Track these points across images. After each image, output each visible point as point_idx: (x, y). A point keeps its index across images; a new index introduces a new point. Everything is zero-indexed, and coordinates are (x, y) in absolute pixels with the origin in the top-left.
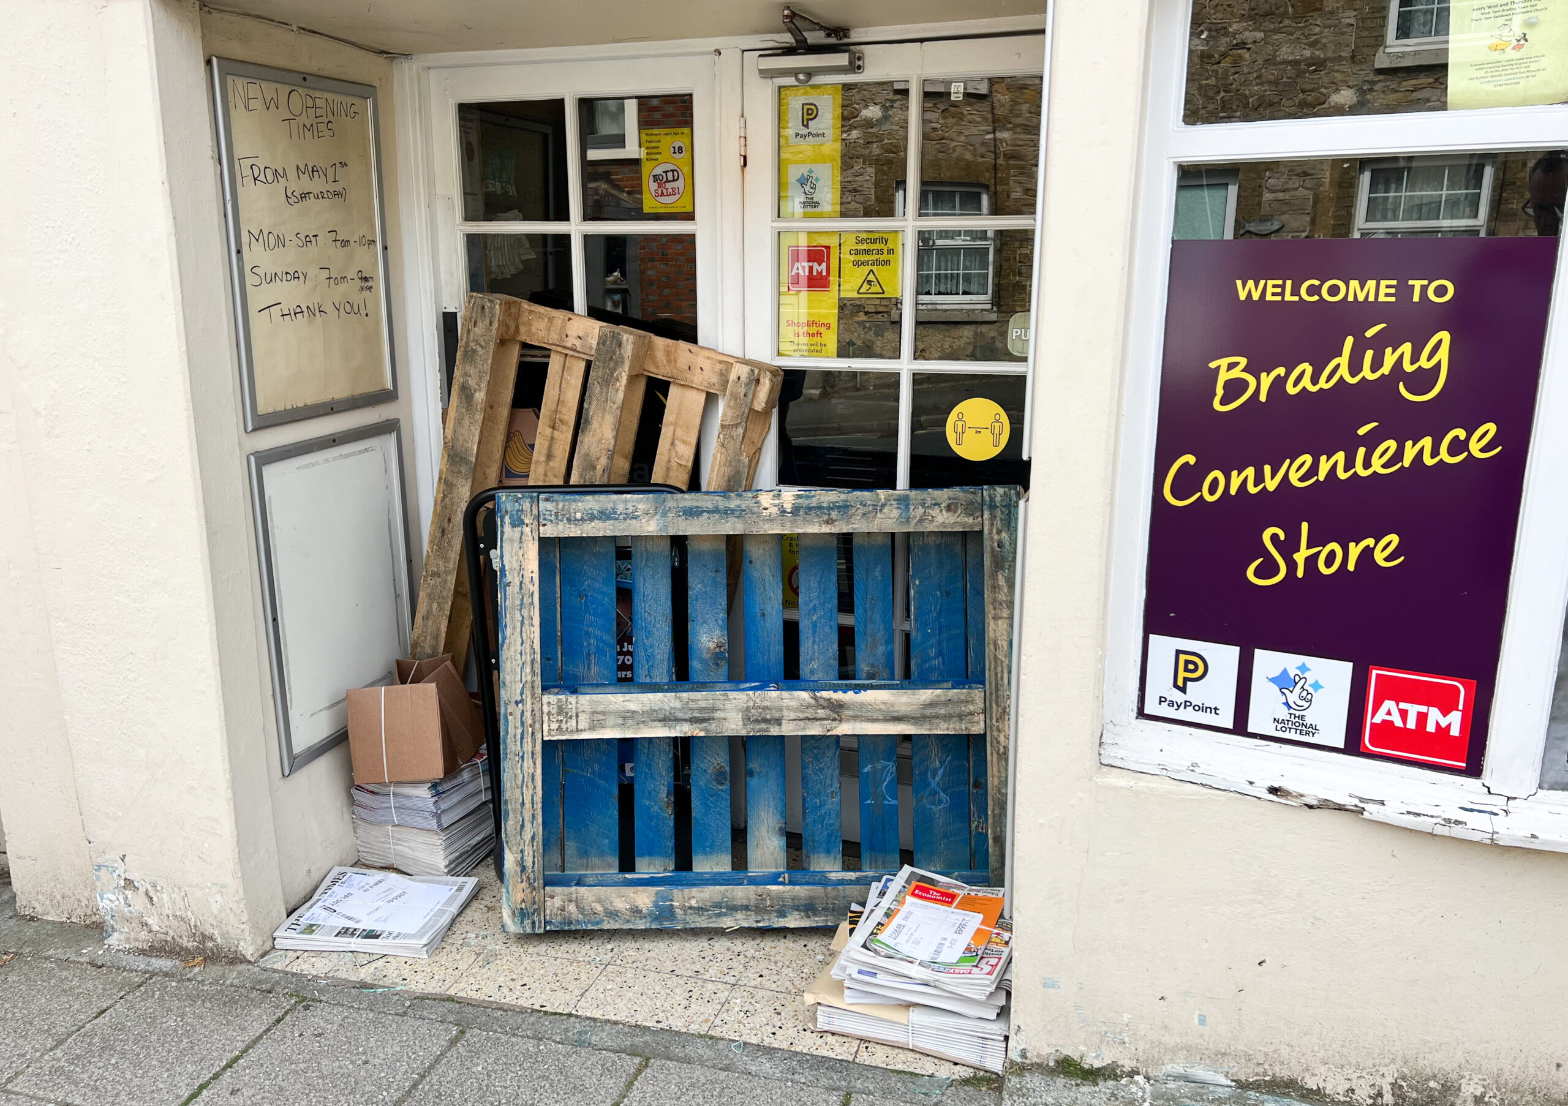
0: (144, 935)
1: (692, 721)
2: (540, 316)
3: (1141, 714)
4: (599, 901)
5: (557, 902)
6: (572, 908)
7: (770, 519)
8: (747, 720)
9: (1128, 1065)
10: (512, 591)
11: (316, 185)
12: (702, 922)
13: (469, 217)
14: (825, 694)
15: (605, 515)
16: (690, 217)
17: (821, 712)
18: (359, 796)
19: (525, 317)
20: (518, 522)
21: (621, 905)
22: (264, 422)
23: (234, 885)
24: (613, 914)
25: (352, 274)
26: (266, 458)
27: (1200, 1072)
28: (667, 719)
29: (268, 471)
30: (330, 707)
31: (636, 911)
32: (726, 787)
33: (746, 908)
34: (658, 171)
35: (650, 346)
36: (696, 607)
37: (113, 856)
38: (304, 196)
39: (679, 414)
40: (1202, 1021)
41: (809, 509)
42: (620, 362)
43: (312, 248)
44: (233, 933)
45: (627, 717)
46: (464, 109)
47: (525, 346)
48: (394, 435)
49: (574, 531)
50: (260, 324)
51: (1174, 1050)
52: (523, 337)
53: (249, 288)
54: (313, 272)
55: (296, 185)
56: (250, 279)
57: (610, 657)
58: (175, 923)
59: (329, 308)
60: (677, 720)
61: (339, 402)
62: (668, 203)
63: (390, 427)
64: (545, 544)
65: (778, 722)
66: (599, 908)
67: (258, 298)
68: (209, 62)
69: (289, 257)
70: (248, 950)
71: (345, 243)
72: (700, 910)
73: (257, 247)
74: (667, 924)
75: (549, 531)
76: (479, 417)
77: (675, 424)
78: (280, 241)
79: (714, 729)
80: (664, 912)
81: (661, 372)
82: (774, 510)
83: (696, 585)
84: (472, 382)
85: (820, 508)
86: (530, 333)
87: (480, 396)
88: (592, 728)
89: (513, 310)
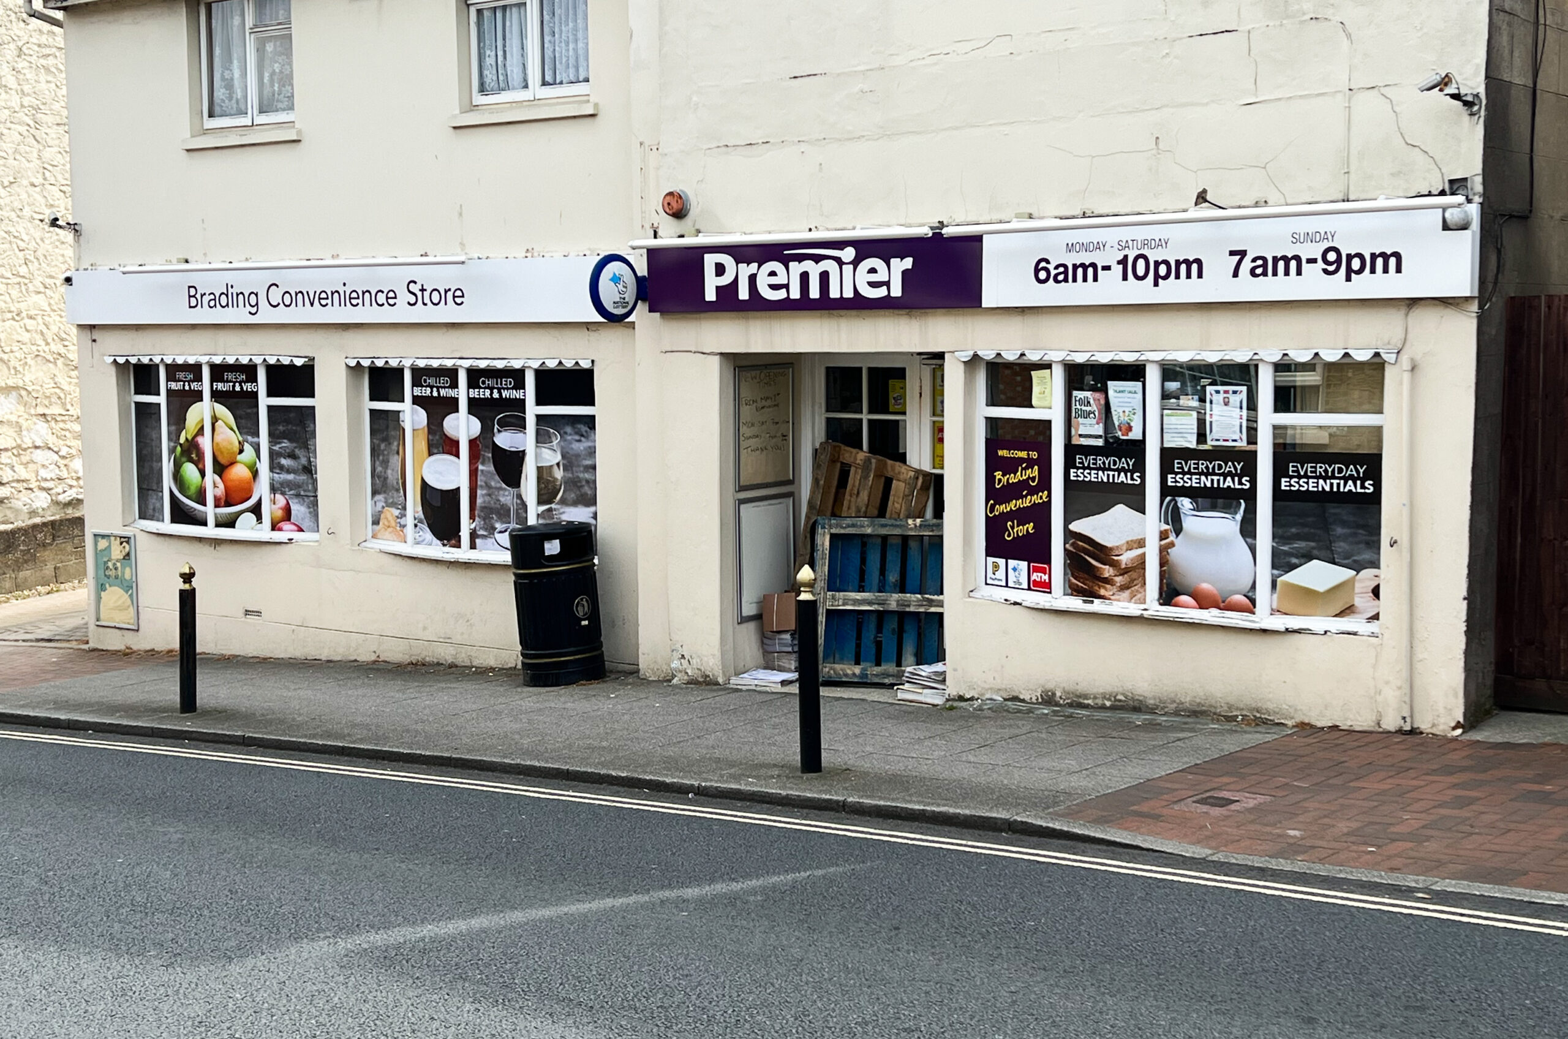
0: (686, 677)
1: (879, 604)
2: (847, 451)
3: (986, 584)
4: (842, 670)
5: (827, 670)
6: (832, 672)
7: (911, 529)
8: (898, 605)
9: (976, 697)
10: (820, 553)
11: (768, 403)
12: (876, 680)
13: (827, 411)
14: (927, 596)
15: (853, 526)
16: (904, 413)
17: (925, 603)
18: (766, 641)
19: (842, 452)
20: (823, 527)
21: (849, 672)
22: (742, 489)
23: (718, 654)
24: (846, 675)
25: (779, 434)
26: (742, 502)
27: (995, 697)
28: (870, 603)
29: (742, 506)
30: (757, 603)
31: (854, 674)
32: (896, 636)
33: (893, 676)
34: (895, 396)
35: (886, 464)
36: (889, 565)
37: (678, 646)
38: (763, 408)
39: (896, 492)
40: (994, 678)
41: (925, 526)
42: (871, 470)
43: (764, 427)
44: (716, 674)
45: (856, 602)
46: (828, 369)
47: (842, 463)
48: (791, 499)
49: (842, 531)
50: (743, 453)
51: (987, 690)
52: (841, 459)
53: (741, 442)
54: (763, 435)
55: (760, 405)
56: (742, 438)
57: (856, 582)
58: (697, 671)
59: (769, 447)
60: (874, 604)
61: (770, 483)
62: (898, 408)
63: (790, 495)
64: (833, 536)
65: (909, 606)
66: (841, 672)
67: (744, 444)
68: (735, 369)
69: (754, 430)
70: (720, 680)
71: (777, 423)
72: (876, 675)
73: (745, 428)
74: (865, 680)
75: (833, 531)
76: (821, 491)
77: (894, 495)
78: (753, 425)
79: (887, 608)
80: (863, 675)
81: (890, 474)
82: (913, 526)
83: (890, 557)
84: (819, 477)
85: (929, 525)
86: (844, 458)
87: (822, 482)
88: (844, 605)
89: (837, 449)
